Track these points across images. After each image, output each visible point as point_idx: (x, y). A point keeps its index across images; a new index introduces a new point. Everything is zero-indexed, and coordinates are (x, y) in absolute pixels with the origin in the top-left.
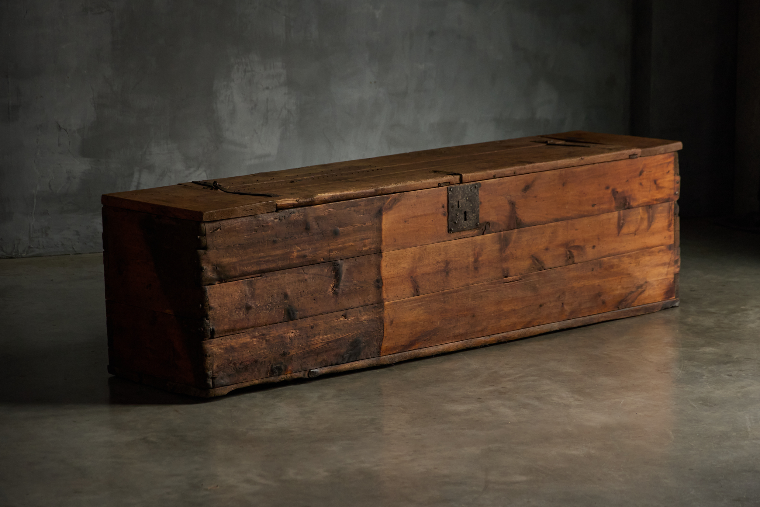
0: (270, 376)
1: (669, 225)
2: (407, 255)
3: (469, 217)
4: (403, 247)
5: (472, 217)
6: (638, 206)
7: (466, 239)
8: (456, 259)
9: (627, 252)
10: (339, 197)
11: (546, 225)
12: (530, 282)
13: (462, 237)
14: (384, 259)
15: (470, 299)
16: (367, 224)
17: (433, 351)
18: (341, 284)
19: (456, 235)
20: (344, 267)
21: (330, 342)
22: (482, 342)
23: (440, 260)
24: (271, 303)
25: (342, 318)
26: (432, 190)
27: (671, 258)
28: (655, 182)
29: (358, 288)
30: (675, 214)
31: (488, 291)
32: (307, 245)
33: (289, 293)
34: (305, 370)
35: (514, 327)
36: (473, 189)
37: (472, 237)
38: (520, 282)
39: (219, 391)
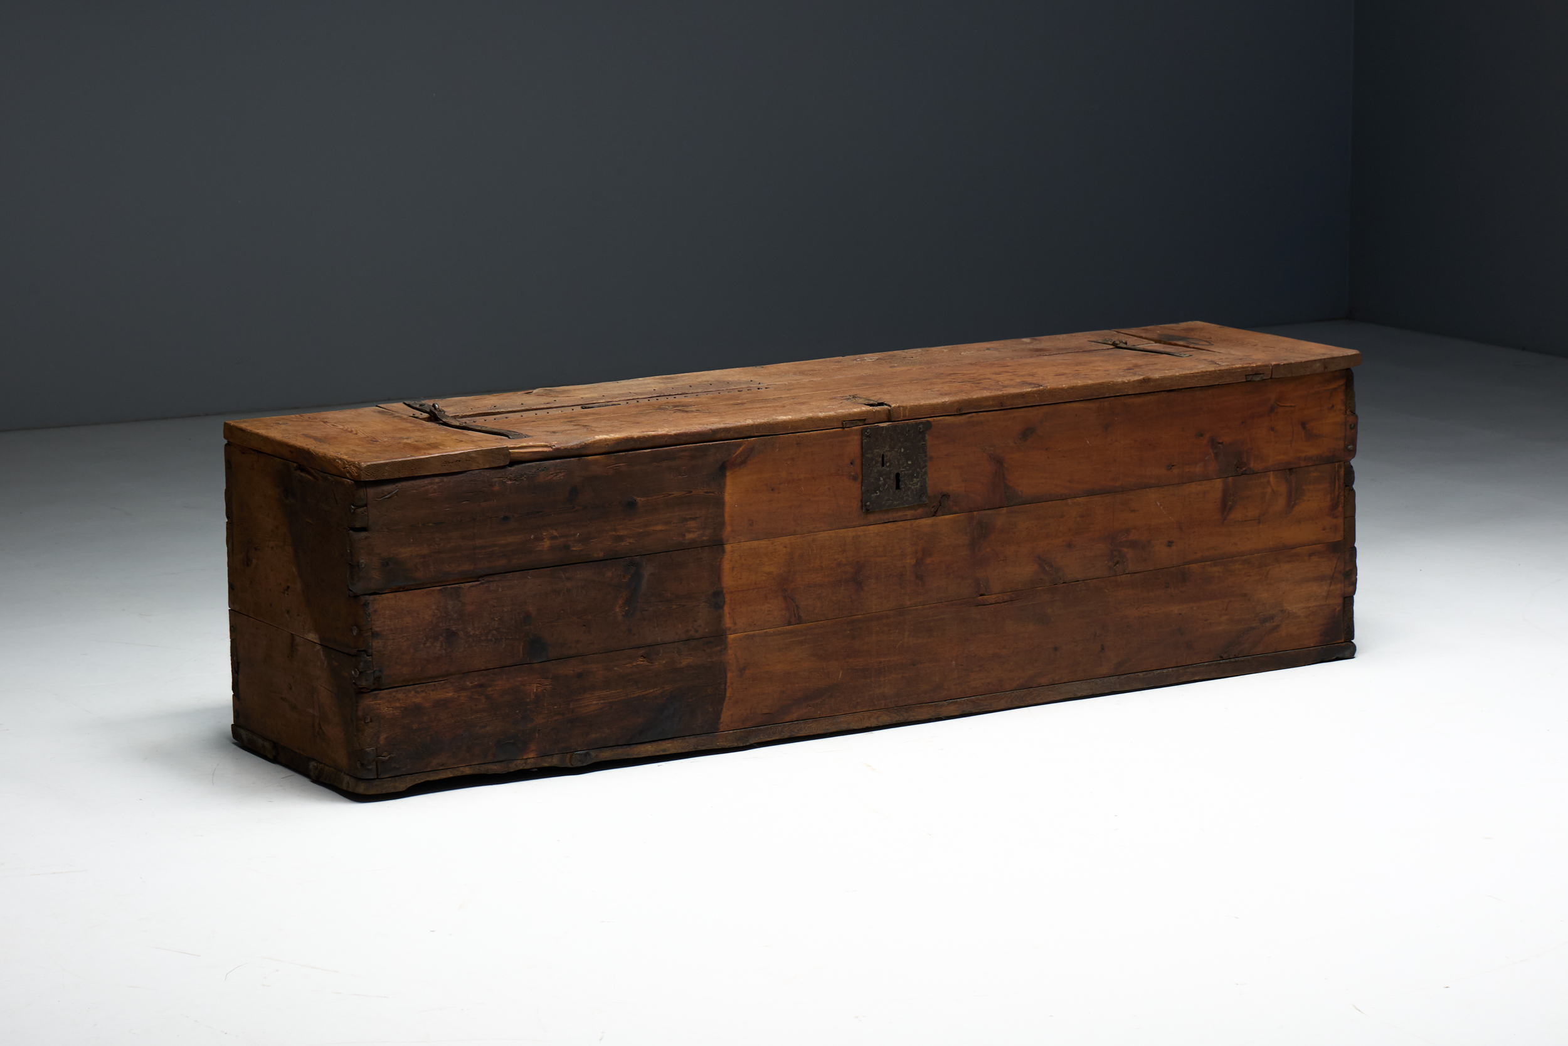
0: (493, 762)
1: (1334, 507)
2: (775, 549)
3: (906, 484)
4: (770, 535)
5: (911, 483)
6: (1266, 471)
7: (900, 524)
8: (879, 560)
9: (1242, 554)
11: (1069, 501)
12: (1034, 604)
13: (891, 520)
14: (727, 556)
15: (906, 635)
16: (694, 492)
17: (827, 725)
18: (640, 599)
19: (877, 516)
20: (647, 570)
21: (617, 703)
23: (844, 561)
24: (497, 630)
25: (641, 662)
26: (830, 433)
27: (1335, 568)
28: (1303, 425)
29: (674, 607)
30: (1346, 485)
31: (944, 619)
32: (571, 528)
33: (533, 613)
34: (563, 751)
35: (997, 687)
36: (913, 432)
37: (913, 521)
38: (1012, 604)
39: (390, 784)
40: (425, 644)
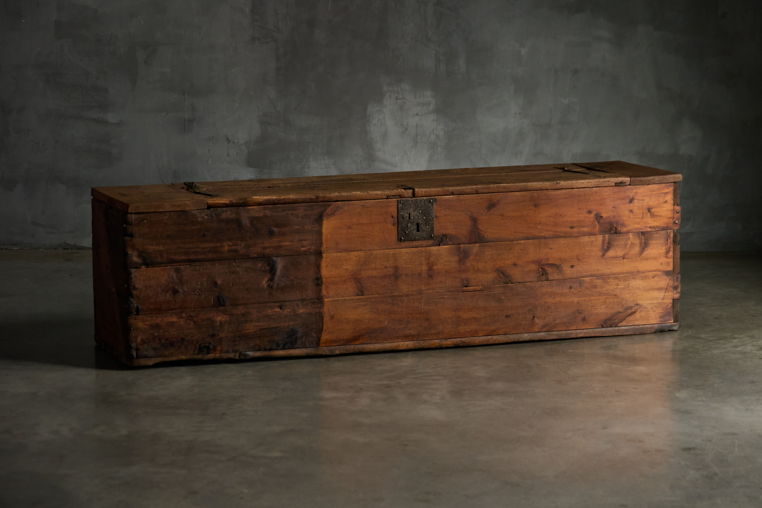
0: (198, 354)
1: (667, 252)
2: (350, 258)
3: (422, 228)
4: (347, 250)
5: (425, 228)
6: (628, 232)
7: (419, 248)
8: (407, 266)
9: (614, 274)
10: (276, 201)
11: (514, 242)
12: (494, 293)
13: (414, 246)
14: (324, 260)
15: (423, 304)
16: (306, 227)
17: (379, 347)
18: (276, 278)
19: (407, 243)
20: (280, 264)
21: (264, 329)
22: (436, 344)
23: (388, 266)
24: (200, 289)
25: (277, 310)
26: (380, 201)
27: (668, 284)
28: (649, 210)
29: (295, 283)
30: (674, 242)
31: (444, 298)
32: (239, 241)
33: (219, 282)
34: (235, 351)
35: (474, 334)
36: (426, 203)
37: (426, 248)
38: (482, 292)
39: (143, 362)
40: (161, 294)
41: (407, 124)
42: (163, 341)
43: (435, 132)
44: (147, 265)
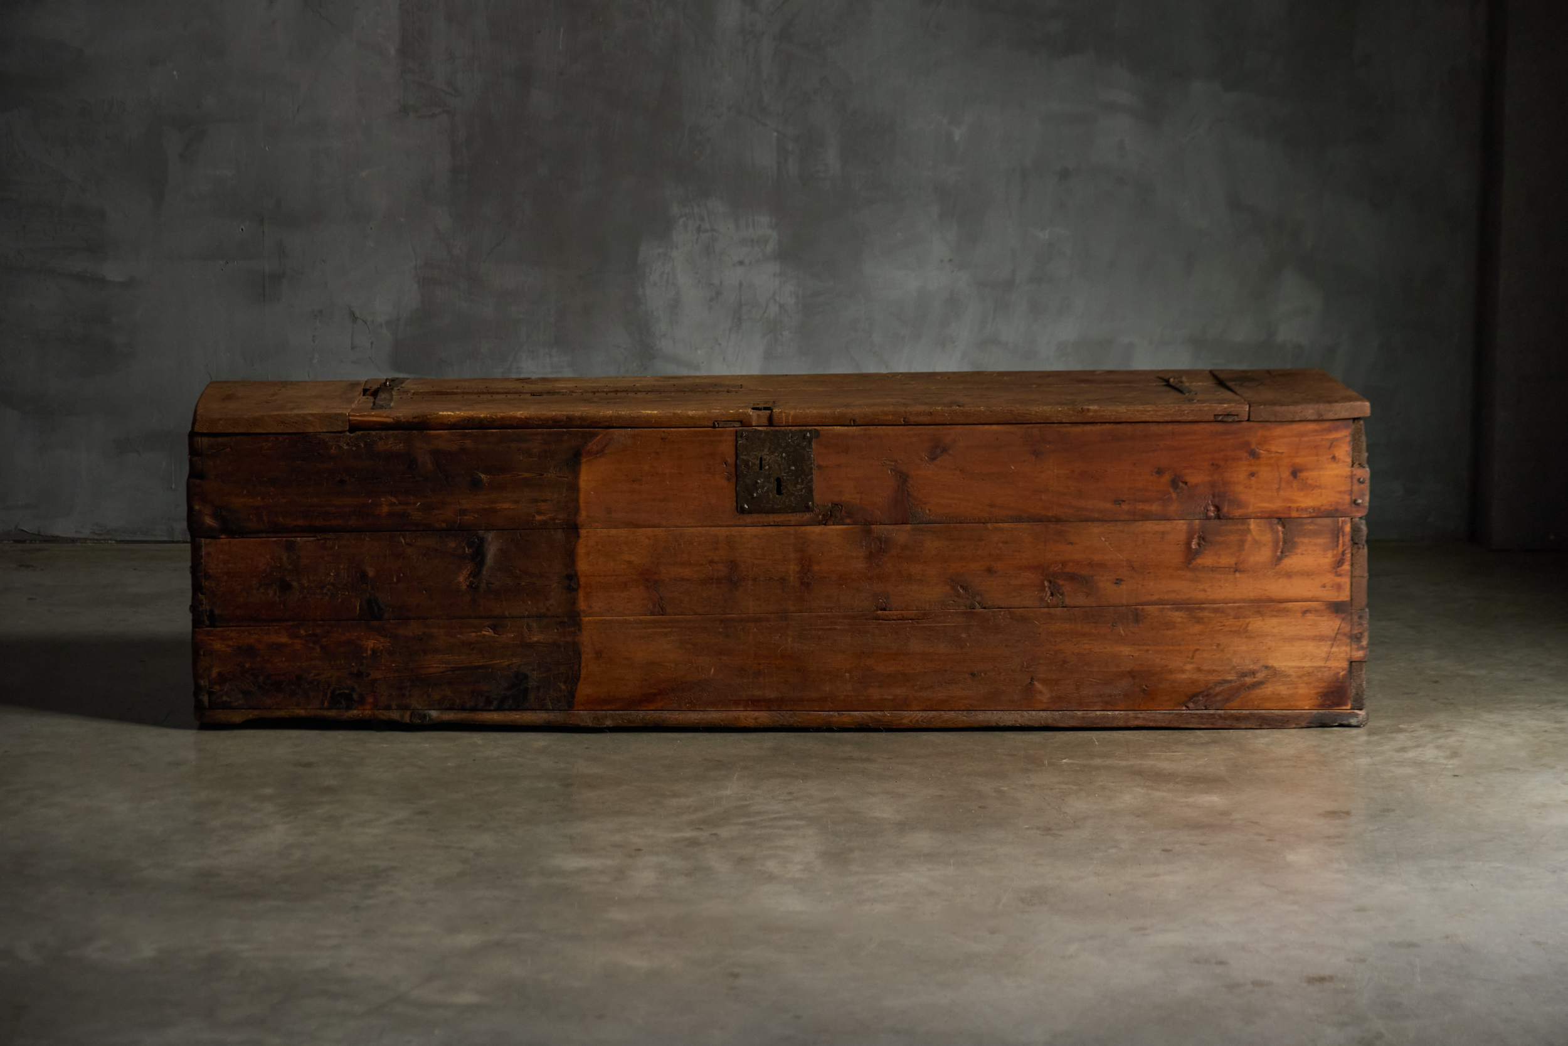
0: (329, 708)
1: (1340, 563)
2: (636, 539)
3: (788, 489)
4: (630, 525)
5: (795, 489)
6: (1247, 517)
7: (783, 528)
8: (756, 562)
9: (1214, 602)
10: (486, 422)
11: (989, 526)
12: (945, 626)
13: (772, 524)
14: (581, 541)
15: (790, 640)
16: (545, 474)
17: (697, 720)
18: (485, 572)
19: (756, 518)
20: (493, 544)
21: (459, 669)
22: (818, 720)
23: (716, 559)
24: (332, 584)
25: (488, 633)
26: (699, 431)
27: (1339, 629)
28: (1294, 473)
29: (523, 584)
30: (1354, 542)
31: (835, 629)
32: (412, 497)
33: (371, 574)
34: (403, 708)
35: (903, 704)
36: (797, 439)
37: (797, 527)
38: (918, 623)
39: (221, 715)
40: (258, 589)
41: (721, 283)
42: (261, 678)
43: (778, 299)
44: (232, 534)
